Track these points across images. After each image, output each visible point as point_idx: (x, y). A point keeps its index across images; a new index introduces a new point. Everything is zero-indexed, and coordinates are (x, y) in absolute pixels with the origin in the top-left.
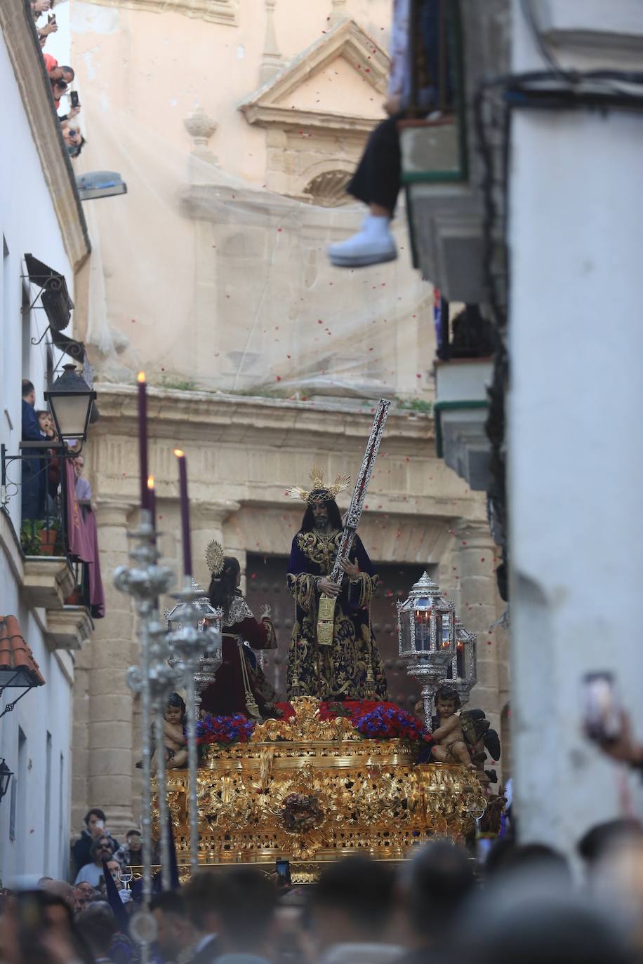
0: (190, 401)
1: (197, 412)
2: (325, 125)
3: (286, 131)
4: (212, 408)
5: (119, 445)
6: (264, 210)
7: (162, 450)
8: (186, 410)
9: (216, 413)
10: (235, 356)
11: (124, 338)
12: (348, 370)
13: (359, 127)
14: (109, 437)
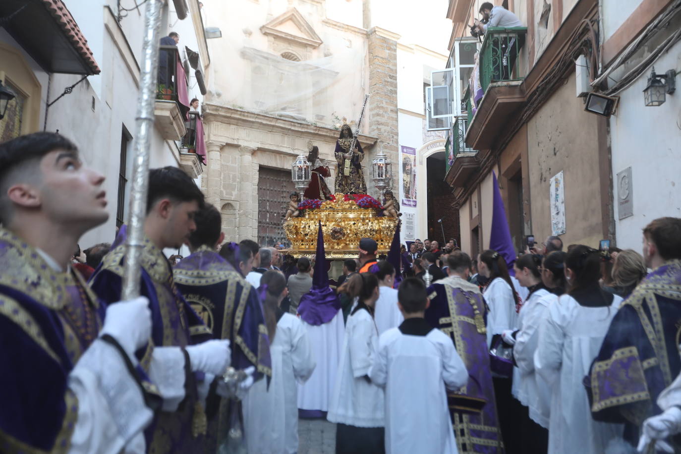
0: (241, 112)
1: (244, 116)
2: (286, 37)
3: (274, 38)
4: (249, 115)
5: (218, 125)
6: (267, 58)
7: (232, 129)
8: (240, 115)
9: (250, 117)
10: (257, 102)
11: (220, 91)
12: (292, 111)
13: (296, 39)
14: (214, 122)
